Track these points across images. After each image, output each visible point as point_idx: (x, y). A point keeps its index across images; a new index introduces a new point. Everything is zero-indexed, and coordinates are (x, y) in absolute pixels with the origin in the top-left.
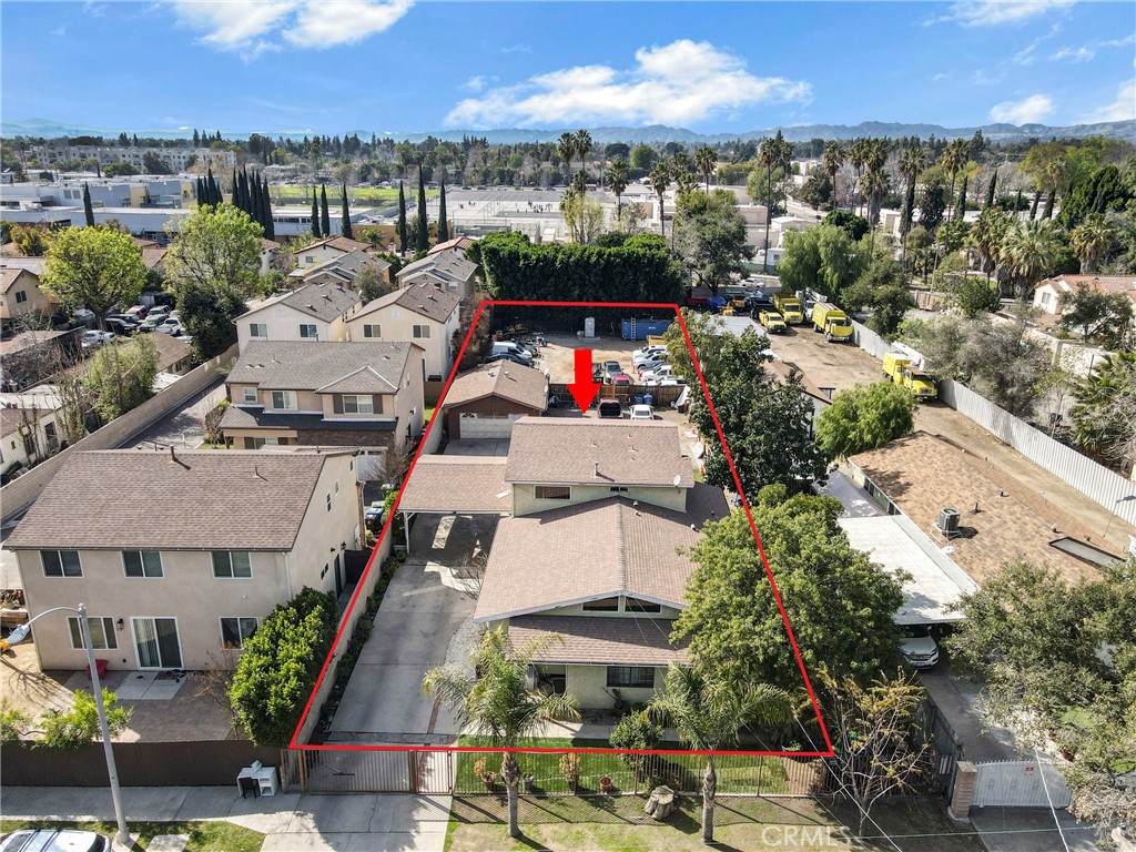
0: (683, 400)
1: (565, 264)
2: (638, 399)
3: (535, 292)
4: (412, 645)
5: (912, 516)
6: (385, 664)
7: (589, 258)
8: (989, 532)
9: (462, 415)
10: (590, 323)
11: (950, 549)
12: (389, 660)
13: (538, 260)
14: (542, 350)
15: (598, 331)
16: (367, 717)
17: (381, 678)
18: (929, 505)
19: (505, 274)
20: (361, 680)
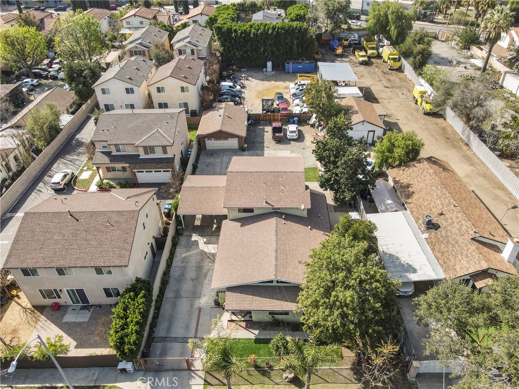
0: (313, 120)
1: (256, 35)
2: (291, 120)
3: (241, 50)
4: (187, 286)
5: (412, 212)
6: (176, 298)
7: (268, 30)
8: (445, 228)
9: (206, 139)
10: (269, 64)
11: (426, 235)
12: (178, 296)
13: (242, 33)
14: (246, 83)
15: (274, 68)
16: (169, 329)
17: (174, 305)
18: (420, 207)
19: (226, 40)
20: (166, 308)
